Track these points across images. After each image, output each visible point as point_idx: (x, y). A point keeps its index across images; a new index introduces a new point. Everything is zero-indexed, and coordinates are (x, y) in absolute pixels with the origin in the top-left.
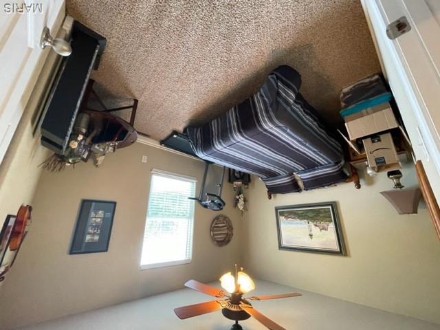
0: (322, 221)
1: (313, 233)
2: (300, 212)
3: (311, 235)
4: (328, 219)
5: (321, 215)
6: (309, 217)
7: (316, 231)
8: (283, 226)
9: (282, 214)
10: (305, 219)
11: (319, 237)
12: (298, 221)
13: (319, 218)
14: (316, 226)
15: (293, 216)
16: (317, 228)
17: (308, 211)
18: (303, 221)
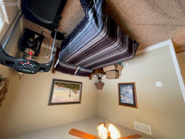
0: (76, 89)
1: (71, 95)
2: (67, 84)
3: (70, 96)
4: (78, 89)
5: (76, 87)
6: (71, 87)
7: (73, 94)
8: (55, 91)
9: (57, 84)
10: (69, 88)
11: (73, 96)
12: (65, 89)
13: (75, 88)
14: (73, 91)
15: (63, 86)
16: (74, 92)
17: (71, 84)
18: (68, 89)
